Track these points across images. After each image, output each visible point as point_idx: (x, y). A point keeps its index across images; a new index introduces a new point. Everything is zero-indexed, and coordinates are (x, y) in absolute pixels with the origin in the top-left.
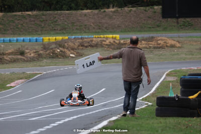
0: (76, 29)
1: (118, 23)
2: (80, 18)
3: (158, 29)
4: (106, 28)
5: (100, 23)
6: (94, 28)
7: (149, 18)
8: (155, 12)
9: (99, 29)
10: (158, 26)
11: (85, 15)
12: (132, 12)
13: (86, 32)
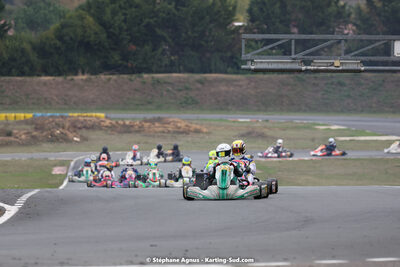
0: (33, 103)
1: (92, 96)
2: (37, 88)
3: (150, 106)
4: (75, 103)
5: (67, 96)
6: (58, 103)
7: (136, 90)
8: (144, 83)
9: (66, 104)
10: (149, 103)
11: (45, 84)
12: (111, 82)
13: (45, 109)
